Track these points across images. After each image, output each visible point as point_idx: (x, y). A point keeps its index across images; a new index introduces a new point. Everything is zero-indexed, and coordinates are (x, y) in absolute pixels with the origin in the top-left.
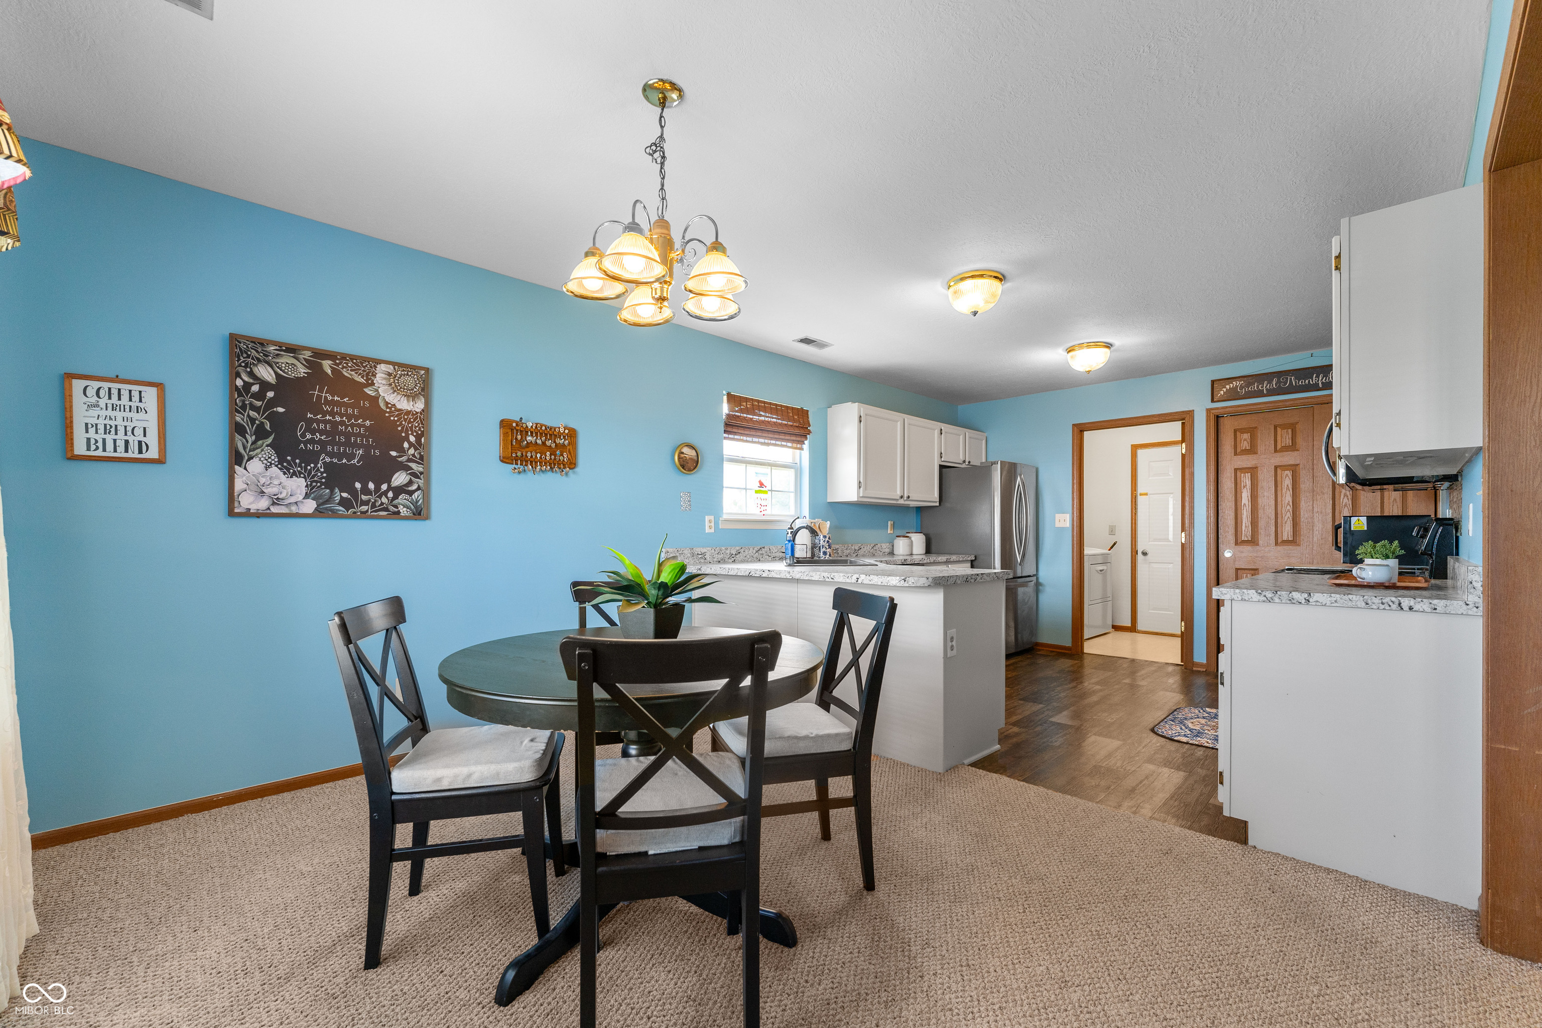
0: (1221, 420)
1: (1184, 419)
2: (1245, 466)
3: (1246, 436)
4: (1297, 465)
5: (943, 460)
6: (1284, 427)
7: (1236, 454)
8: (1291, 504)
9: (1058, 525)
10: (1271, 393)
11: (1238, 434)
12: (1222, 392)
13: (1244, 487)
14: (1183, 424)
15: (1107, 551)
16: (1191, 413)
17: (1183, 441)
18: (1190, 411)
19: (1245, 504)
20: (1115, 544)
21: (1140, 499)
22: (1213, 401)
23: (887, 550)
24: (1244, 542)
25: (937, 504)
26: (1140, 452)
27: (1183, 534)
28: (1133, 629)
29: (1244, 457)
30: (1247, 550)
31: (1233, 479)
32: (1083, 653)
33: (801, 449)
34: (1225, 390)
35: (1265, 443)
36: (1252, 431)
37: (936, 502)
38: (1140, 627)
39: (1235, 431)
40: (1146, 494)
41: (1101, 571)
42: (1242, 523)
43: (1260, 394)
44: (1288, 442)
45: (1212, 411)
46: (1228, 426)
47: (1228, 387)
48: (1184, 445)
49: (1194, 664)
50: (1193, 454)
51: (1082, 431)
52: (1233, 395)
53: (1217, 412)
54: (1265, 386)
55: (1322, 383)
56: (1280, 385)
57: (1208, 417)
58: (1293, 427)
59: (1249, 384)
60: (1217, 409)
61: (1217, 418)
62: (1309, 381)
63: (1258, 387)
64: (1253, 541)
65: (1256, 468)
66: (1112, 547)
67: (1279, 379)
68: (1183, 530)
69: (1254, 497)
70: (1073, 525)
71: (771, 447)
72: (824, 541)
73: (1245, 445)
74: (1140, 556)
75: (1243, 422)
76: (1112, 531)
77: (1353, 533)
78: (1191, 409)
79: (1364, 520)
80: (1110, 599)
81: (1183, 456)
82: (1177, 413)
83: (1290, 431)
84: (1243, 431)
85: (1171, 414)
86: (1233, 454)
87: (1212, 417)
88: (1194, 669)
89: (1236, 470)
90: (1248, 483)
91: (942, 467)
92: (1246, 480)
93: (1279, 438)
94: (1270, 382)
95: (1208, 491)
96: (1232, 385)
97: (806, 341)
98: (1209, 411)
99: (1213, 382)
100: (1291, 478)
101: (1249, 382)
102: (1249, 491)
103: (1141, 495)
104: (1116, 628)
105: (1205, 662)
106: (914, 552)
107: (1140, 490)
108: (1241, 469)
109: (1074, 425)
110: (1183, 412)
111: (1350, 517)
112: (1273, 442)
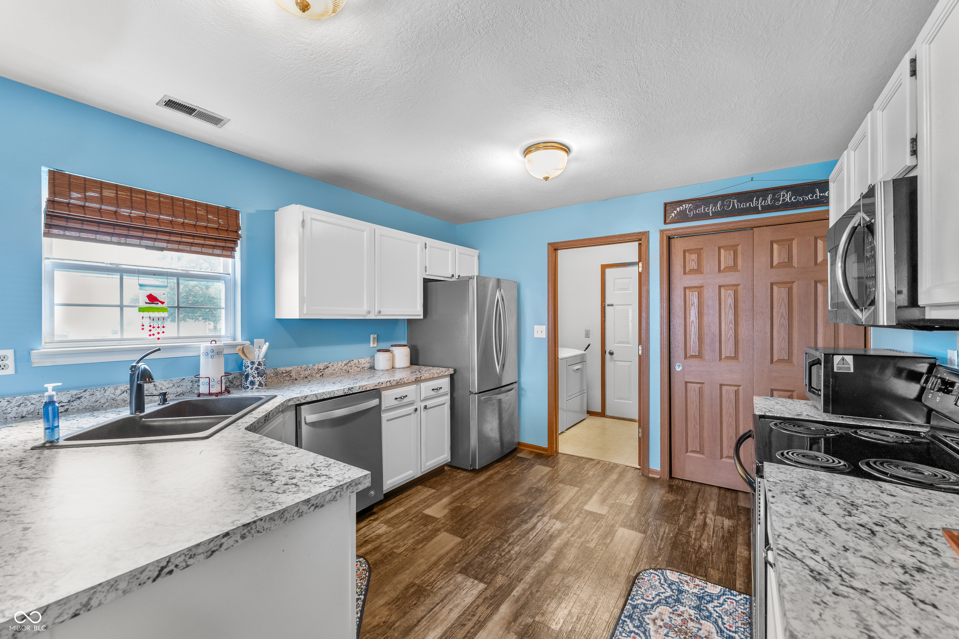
0: (673, 241)
1: (640, 240)
2: (693, 285)
3: (694, 256)
4: (738, 285)
5: (427, 273)
6: (726, 248)
7: (685, 273)
8: (733, 322)
9: (536, 335)
10: (717, 215)
11: (687, 254)
12: (673, 215)
13: (692, 305)
14: (640, 244)
15: (583, 352)
16: (646, 234)
17: (640, 260)
18: (646, 232)
19: (693, 321)
20: (589, 346)
21: (608, 309)
22: (665, 223)
23: (367, 365)
24: (692, 356)
25: (422, 317)
26: (608, 271)
27: (640, 348)
28: (602, 414)
29: (692, 276)
30: (694, 362)
31: (683, 297)
32: (557, 453)
33: (233, 257)
34: (675, 212)
35: (710, 264)
36: (698, 251)
37: (420, 315)
38: (608, 413)
39: (684, 252)
40: (612, 305)
41: (577, 370)
42: (690, 338)
43: (705, 216)
44: (731, 263)
45: (665, 233)
46: (678, 246)
47: (678, 209)
48: (640, 264)
49: (649, 471)
50: (648, 273)
51: (556, 250)
52: (683, 217)
53: (669, 234)
54: (711, 209)
55: (762, 206)
56: (724, 208)
57: (662, 237)
58: (734, 249)
59: (697, 207)
60: (669, 230)
61: (669, 238)
62: (750, 204)
63: (704, 210)
64: (700, 356)
65: (702, 287)
66: (586, 349)
67: (723, 202)
68: (640, 344)
69: (700, 315)
70: (548, 336)
71: (165, 252)
72: (252, 369)
73: (693, 265)
74: (608, 356)
75: (691, 243)
76: (587, 335)
77: (836, 376)
78: (646, 230)
79: (850, 359)
80: (585, 391)
81: (640, 274)
82: (634, 233)
83: (732, 252)
84: (690, 251)
85: (629, 235)
86: (682, 273)
87: (665, 238)
88: (650, 475)
89: (685, 288)
90: (696, 301)
91: (426, 281)
92: (693, 298)
93: (722, 259)
94: (715, 205)
95: (661, 307)
96: (681, 208)
97: (171, 104)
98: (662, 232)
99: (666, 205)
100: (733, 297)
101: (697, 205)
102: (697, 309)
103: (608, 305)
104: (590, 413)
105: (659, 469)
106: (397, 365)
107: (608, 302)
108: (689, 288)
109: (549, 244)
110: (640, 233)
111: (833, 355)
112: (717, 263)
